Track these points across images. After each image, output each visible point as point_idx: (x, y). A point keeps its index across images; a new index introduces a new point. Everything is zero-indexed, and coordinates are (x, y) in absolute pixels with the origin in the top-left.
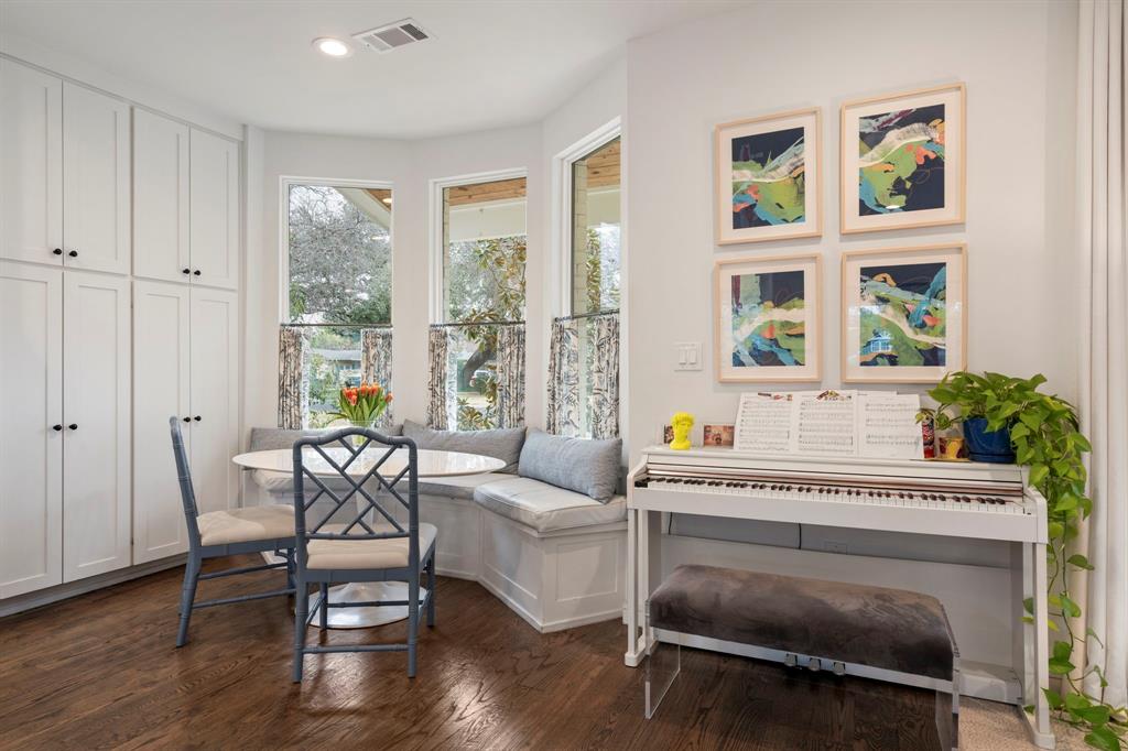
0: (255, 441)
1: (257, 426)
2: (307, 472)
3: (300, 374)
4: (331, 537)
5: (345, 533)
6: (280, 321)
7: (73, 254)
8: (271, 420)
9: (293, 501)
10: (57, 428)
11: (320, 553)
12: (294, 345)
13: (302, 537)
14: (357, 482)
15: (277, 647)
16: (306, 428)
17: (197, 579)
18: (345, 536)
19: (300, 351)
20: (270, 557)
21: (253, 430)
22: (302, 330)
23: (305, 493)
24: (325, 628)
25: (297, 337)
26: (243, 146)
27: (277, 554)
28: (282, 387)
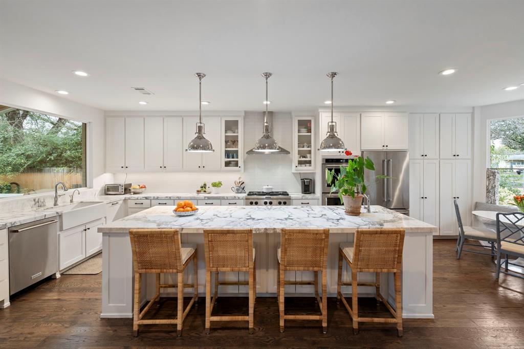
0: (477, 206)
1: (477, 201)
2: (501, 222)
3: (495, 186)
4: (510, 242)
5: (515, 242)
6: (487, 168)
7: (426, 156)
8: (483, 199)
9: (496, 229)
10: (423, 198)
11: (505, 245)
12: (493, 176)
13: (499, 240)
14: (520, 228)
15: (490, 269)
16: (497, 204)
17: (463, 244)
18: (515, 243)
19: (495, 178)
20: (484, 243)
21: (476, 203)
22: (496, 171)
23: (500, 227)
24: (507, 270)
25: (494, 173)
26: (473, 114)
27: (489, 243)
28: (487, 189)
